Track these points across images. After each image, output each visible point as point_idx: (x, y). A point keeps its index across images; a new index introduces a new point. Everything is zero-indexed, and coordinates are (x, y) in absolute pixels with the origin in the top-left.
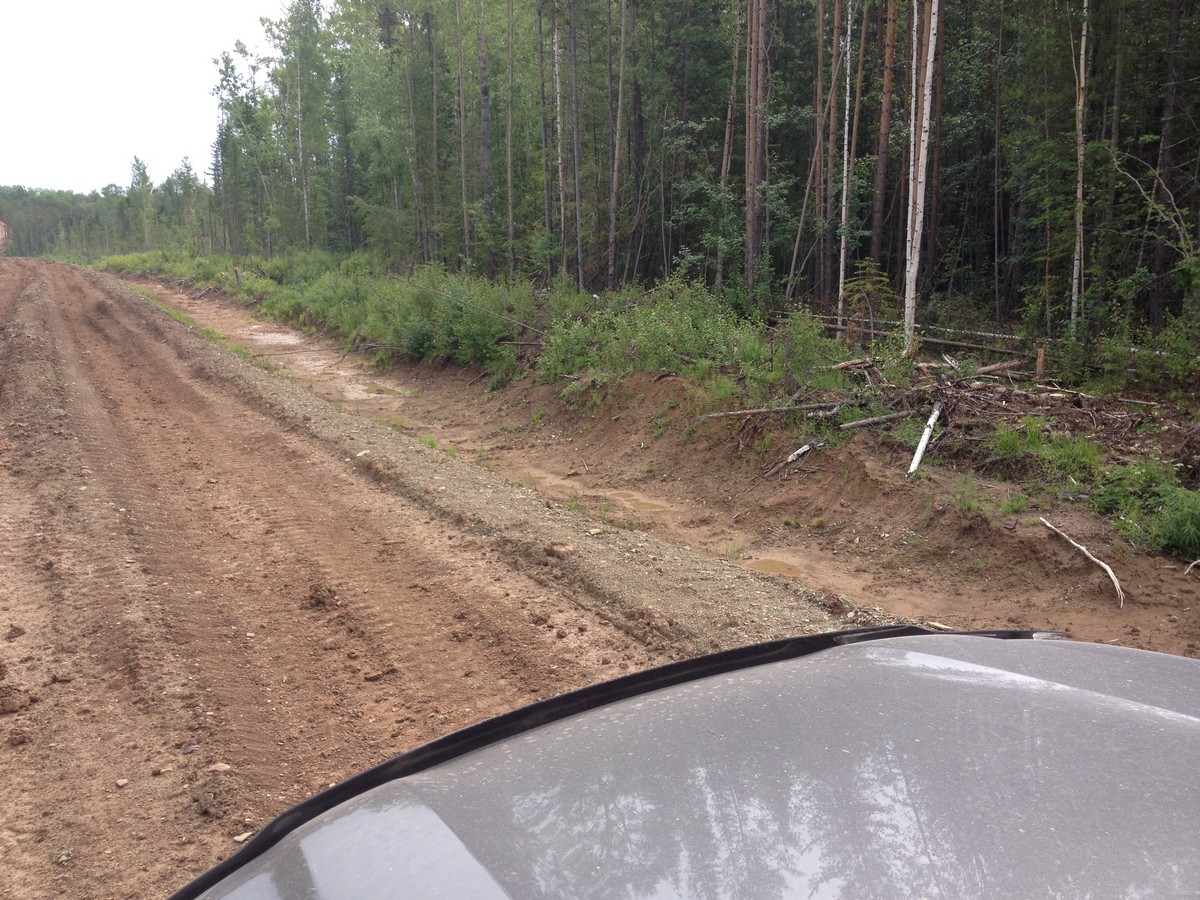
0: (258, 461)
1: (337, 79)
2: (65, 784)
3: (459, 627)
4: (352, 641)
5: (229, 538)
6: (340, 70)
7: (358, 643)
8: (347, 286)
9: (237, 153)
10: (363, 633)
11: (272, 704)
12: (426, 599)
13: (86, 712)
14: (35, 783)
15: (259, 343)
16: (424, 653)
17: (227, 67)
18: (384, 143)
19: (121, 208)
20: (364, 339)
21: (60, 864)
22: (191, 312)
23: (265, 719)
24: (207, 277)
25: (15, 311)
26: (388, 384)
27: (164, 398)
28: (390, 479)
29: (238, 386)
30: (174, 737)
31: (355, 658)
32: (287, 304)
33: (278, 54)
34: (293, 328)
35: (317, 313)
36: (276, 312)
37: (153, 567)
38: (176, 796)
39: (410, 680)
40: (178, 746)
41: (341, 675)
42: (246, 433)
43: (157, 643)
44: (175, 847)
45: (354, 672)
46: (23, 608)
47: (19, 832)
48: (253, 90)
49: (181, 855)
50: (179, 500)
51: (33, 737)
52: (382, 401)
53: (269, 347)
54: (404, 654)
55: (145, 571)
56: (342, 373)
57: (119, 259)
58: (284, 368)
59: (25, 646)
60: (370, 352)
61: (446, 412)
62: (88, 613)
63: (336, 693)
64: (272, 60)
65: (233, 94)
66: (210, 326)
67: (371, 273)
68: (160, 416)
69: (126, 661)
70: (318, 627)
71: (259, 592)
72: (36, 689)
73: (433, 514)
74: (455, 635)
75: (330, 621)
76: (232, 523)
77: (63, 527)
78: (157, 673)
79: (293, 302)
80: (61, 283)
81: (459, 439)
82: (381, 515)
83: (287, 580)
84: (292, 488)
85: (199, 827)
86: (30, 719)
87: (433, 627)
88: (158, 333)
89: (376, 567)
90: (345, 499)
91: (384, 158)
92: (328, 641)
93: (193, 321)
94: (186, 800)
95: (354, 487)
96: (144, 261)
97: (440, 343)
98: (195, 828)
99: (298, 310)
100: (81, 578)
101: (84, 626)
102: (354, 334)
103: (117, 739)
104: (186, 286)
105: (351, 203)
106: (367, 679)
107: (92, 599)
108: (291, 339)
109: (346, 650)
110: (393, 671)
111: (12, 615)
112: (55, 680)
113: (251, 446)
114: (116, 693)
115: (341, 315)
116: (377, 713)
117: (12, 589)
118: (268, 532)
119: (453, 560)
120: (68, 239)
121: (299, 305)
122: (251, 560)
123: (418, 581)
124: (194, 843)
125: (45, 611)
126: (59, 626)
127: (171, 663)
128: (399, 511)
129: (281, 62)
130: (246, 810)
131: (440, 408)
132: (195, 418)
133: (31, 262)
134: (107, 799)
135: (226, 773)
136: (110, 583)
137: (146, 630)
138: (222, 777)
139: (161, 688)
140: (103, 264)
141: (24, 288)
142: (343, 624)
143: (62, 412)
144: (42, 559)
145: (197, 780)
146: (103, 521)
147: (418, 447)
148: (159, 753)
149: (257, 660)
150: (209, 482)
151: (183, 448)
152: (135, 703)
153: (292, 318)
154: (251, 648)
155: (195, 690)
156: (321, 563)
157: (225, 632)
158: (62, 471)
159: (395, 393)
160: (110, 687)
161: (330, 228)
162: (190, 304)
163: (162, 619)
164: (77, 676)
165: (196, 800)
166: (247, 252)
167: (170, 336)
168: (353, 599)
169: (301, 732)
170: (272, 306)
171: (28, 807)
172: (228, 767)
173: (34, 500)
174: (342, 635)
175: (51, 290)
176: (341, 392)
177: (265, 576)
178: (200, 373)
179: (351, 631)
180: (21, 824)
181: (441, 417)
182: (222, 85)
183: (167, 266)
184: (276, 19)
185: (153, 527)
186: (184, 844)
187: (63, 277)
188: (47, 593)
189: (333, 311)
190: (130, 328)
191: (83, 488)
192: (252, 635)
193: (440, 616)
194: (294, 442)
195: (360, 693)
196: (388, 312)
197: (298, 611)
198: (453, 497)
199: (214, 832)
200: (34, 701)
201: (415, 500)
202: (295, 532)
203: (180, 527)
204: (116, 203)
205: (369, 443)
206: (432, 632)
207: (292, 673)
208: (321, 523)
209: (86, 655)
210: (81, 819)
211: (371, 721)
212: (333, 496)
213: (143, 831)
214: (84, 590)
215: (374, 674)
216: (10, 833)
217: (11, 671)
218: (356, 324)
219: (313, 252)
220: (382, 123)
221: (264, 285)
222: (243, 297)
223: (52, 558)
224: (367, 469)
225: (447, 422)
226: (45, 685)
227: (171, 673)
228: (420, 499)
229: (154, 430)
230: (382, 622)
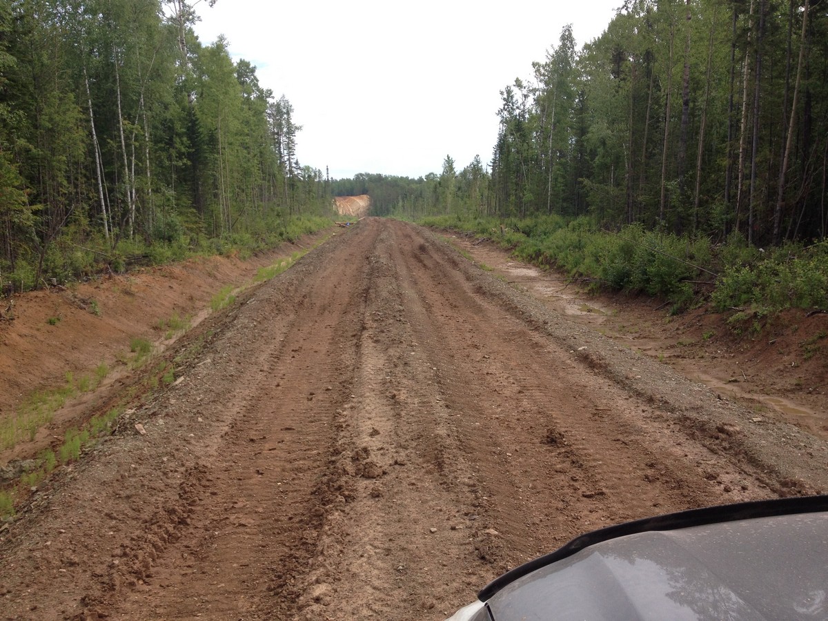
0: (514, 347)
1: (580, 100)
2: (400, 525)
3: (650, 472)
4: (574, 469)
5: (496, 393)
6: (582, 94)
7: (578, 471)
8: (572, 238)
9: (509, 151)
10: (581, 465)
11: (522, 500)
12: (626, 450)
13: (413, 484)
14: (384, 521)
15: (512, 275)
16: (624, 485)
17: (508, 97)
18: (608, 142)
19: (436, 188)
20: (581, 275)
21: (399, 571)
22: (472, 253)
23: (518, 509)
24: (483, 232)
25: (375, 248)
26: (595, 306)
27: (458, 304)
28: (601, 366)
29: (502, 299)
30: (464, 509)
31: (576, 480)
32: (532, 249)
33: (542, 86)
34: (534, 265)
35: (551, 256)
36: (524, 255)
37: (451, 404)
38: (465, 544)
39: (614, 502)
40: (466, 514)
41: (566, 490)
42: (507, 329)
43: (454, 450)
44: (465, 574)
45: (576, 489)
46: (379, 419)
47: (375, 547)
48: (524, 111)
49: (468, 580)
50: (466, 366)
51: (383, 494)
52: (590, 317)
53: (518, 277)
54: (610, 484)
55: (447, 406)
56: (564, 297)
57: (431, 219)
58: (527, 291)
59: (380, 441)
60: (585, 283)
61: (636, 328)
62: (415, 427)
63: (563, 501)
64: (538, 90)
65: (510, 113)
66: (482, 262)
67: (589, 230)
68: (455, 315)
69: (436, 458)
70: (552, 457)
71: (514, 429)
72: (386, 467)
73: (631, 394)
74: (647, 477)
75: (559, 454)
76: (497, 384)
77: (401, 375)
78: (454, 468)
79: (536, 248)
80: (399, 233)
81: (645, 347)
82: (594, 390)
83: (532, 424)
84: (535, 366)
85: (479, 565)
86: (382, 484)
87: (631, 469)
88: (455, 264)
89: (591, 424)
90: (569, 377)
91: (607, 152)
92: (558, 466)
93: (473, 259)
94: (471, 548)
95: (576, 370)
96: (446, 221)
97: (636, 279)
98: (477, 566)
99: (538, 253)
100: (412, 406)
101: (412, 434)
102: (574, 271)
103: (431, 503)
104: (469, 236)
105: (581, 183)
106: (584, 496)
107: (417, 419)
108: (532, 273)
109: (570, 475)
110: (602, 494)
111: (373, 422)
112: (396, 463)
113: (509, 337)
114: (430, 476)
115: (567, 257)
116: (591, 519)
117: (373, 407)
118: (520, 392)
119: (645, 426)
120: (403, 206)
121: (540, 250)
122: (509, 407)
123: (620, 437)
124: (476, 574)
125: (390, 423)
126: (399, 432)
127: (462, 463)
128: (606, 389)
129: (544, 91)
130: (508, 561)
131: (632, 325)
132: (476, 318)
133: (383, 219)
134: (425, 538)
135: (496, 536)
136: (427, 411)
137: (448, 442)
138: (493, 538)
139: (456, 478)
140: (422, 222)
141: (379, 235)
142: (568, 457)
143: (401, 308)
144: (390, 392)
145: (478, 537)
146: (424, 374)
147: (621, 348)
148: (455, 516)
149: (514, 470)
150: (484, 357)
151: (468, 335)
152: (441, 484)
153: (533, 259)
154: (509, 463)
155: (476, 483)
156: (554, 416)
157: (494, 450)
158: (401, 342)
159: (600, 311)
160: (427, 472)
161: (564, 200)
162: (472, 248)
163: (457, 436)
164: (408, 462)
165: (477, 549)
166: (508, 216)
167: (461, 266)
168: (576, 442)
169: (541, 521)
170: (522, 251)
171: (381, 534)
172: (496, 533)
173: (386, 358)
174: (567, 465)
175: (394, 237)
176: (563, 309)
177: (518, 420)
178: (479, 290)
179: (573, 462)
180: (377, 543)
181: (633, 331)
182: (504, 108)
183: (459, 224)
184: (543, 62)
185: (452, 381)
186: (470, 574)
187: (400, 229)
188: (392, 412)
189: (562, 255)
190: (438, 260)
191: (413, 353)
192: (510, 455)
193: (635, 463)
194: (537, 337)
195: (579, 504)
196: (600, 256)
197: (539, 445)
198: (646, 383)
199: (488, 570)
200: (384, 473)
201: (618, 383)
202: (537, 394)
203: (466, 383)
204: (433, 185)
205: (587, 342)
206: (629, 473)
207: (535, 483)
208: (554, 390)
209: (413, 451)
210: (410, 547)
211: (586, 523)
212: (561, 374)
213: (446, 561)
214: (413, 413)
215: (589, 493)
216: (371, 547)
217: (372, 454)
218: (576, 264)
219: (551, 216)
220: (608, 128)
221: (519, 237)
222: (504, 244)
223: (395, 392)
224: (585, 359)
225: (637, 335)
226: (390, 465)
227: (462, 470)
228: (622, 383)
229: (452, 323)
230: (594, 460)
